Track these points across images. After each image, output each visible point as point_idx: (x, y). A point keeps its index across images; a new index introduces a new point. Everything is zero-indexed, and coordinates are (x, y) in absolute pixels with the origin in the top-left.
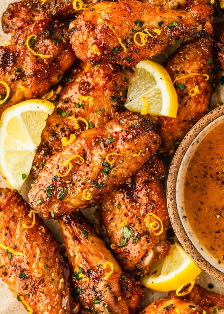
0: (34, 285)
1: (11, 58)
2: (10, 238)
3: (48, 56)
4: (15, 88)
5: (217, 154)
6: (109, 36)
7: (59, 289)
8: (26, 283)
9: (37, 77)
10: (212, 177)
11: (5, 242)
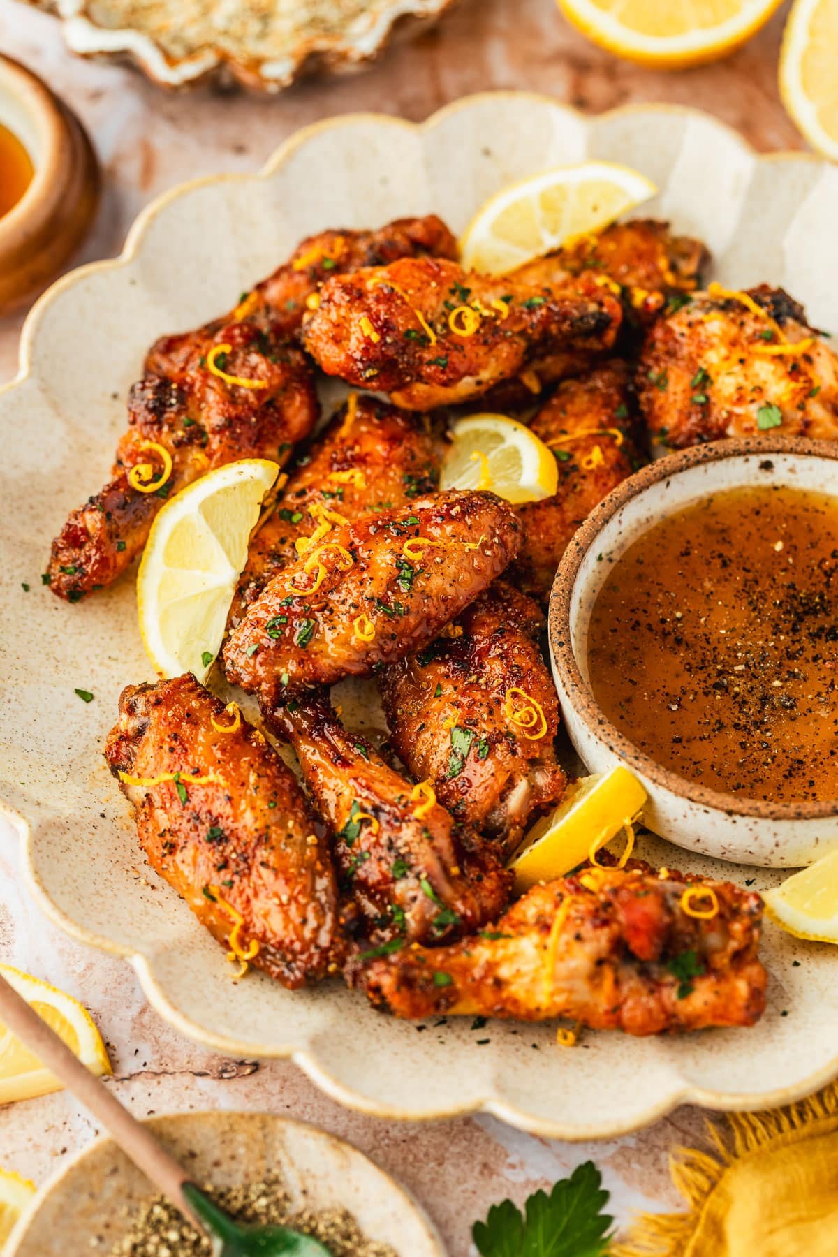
0: (245, 852)
1: (174, 393)
2: (182, 756)
3: (257, 384)
4: (183, 462)
5: (658, 584)
6: (396, 305)
7: (306, 857)
8: (223, 851)
9: (233, 432)
10: (650, 629)
11: (169, 766)
